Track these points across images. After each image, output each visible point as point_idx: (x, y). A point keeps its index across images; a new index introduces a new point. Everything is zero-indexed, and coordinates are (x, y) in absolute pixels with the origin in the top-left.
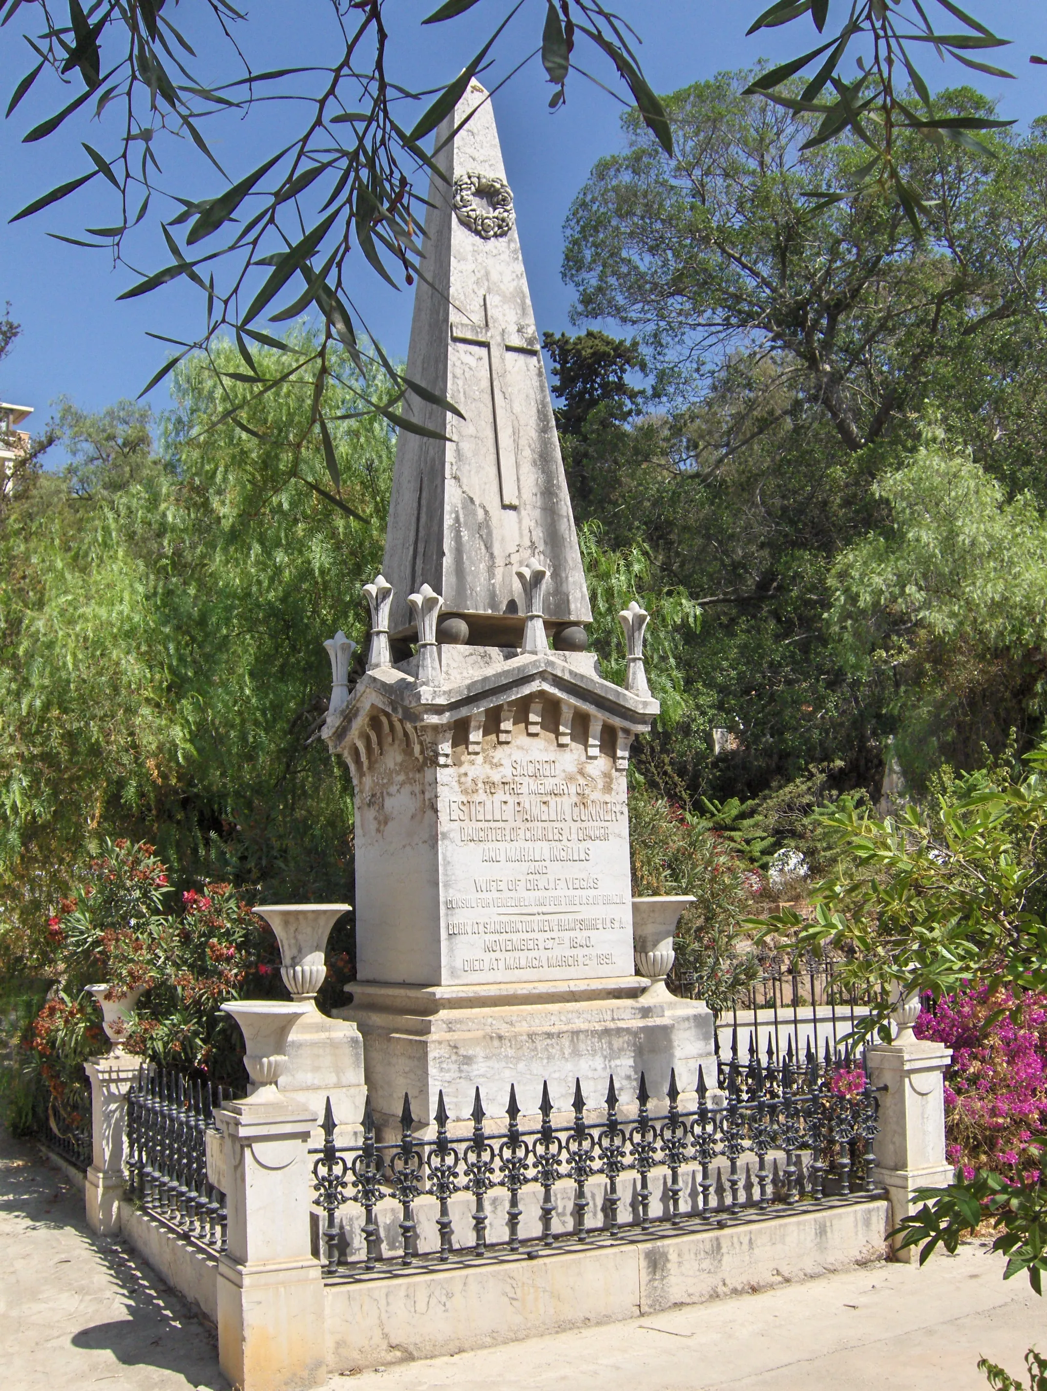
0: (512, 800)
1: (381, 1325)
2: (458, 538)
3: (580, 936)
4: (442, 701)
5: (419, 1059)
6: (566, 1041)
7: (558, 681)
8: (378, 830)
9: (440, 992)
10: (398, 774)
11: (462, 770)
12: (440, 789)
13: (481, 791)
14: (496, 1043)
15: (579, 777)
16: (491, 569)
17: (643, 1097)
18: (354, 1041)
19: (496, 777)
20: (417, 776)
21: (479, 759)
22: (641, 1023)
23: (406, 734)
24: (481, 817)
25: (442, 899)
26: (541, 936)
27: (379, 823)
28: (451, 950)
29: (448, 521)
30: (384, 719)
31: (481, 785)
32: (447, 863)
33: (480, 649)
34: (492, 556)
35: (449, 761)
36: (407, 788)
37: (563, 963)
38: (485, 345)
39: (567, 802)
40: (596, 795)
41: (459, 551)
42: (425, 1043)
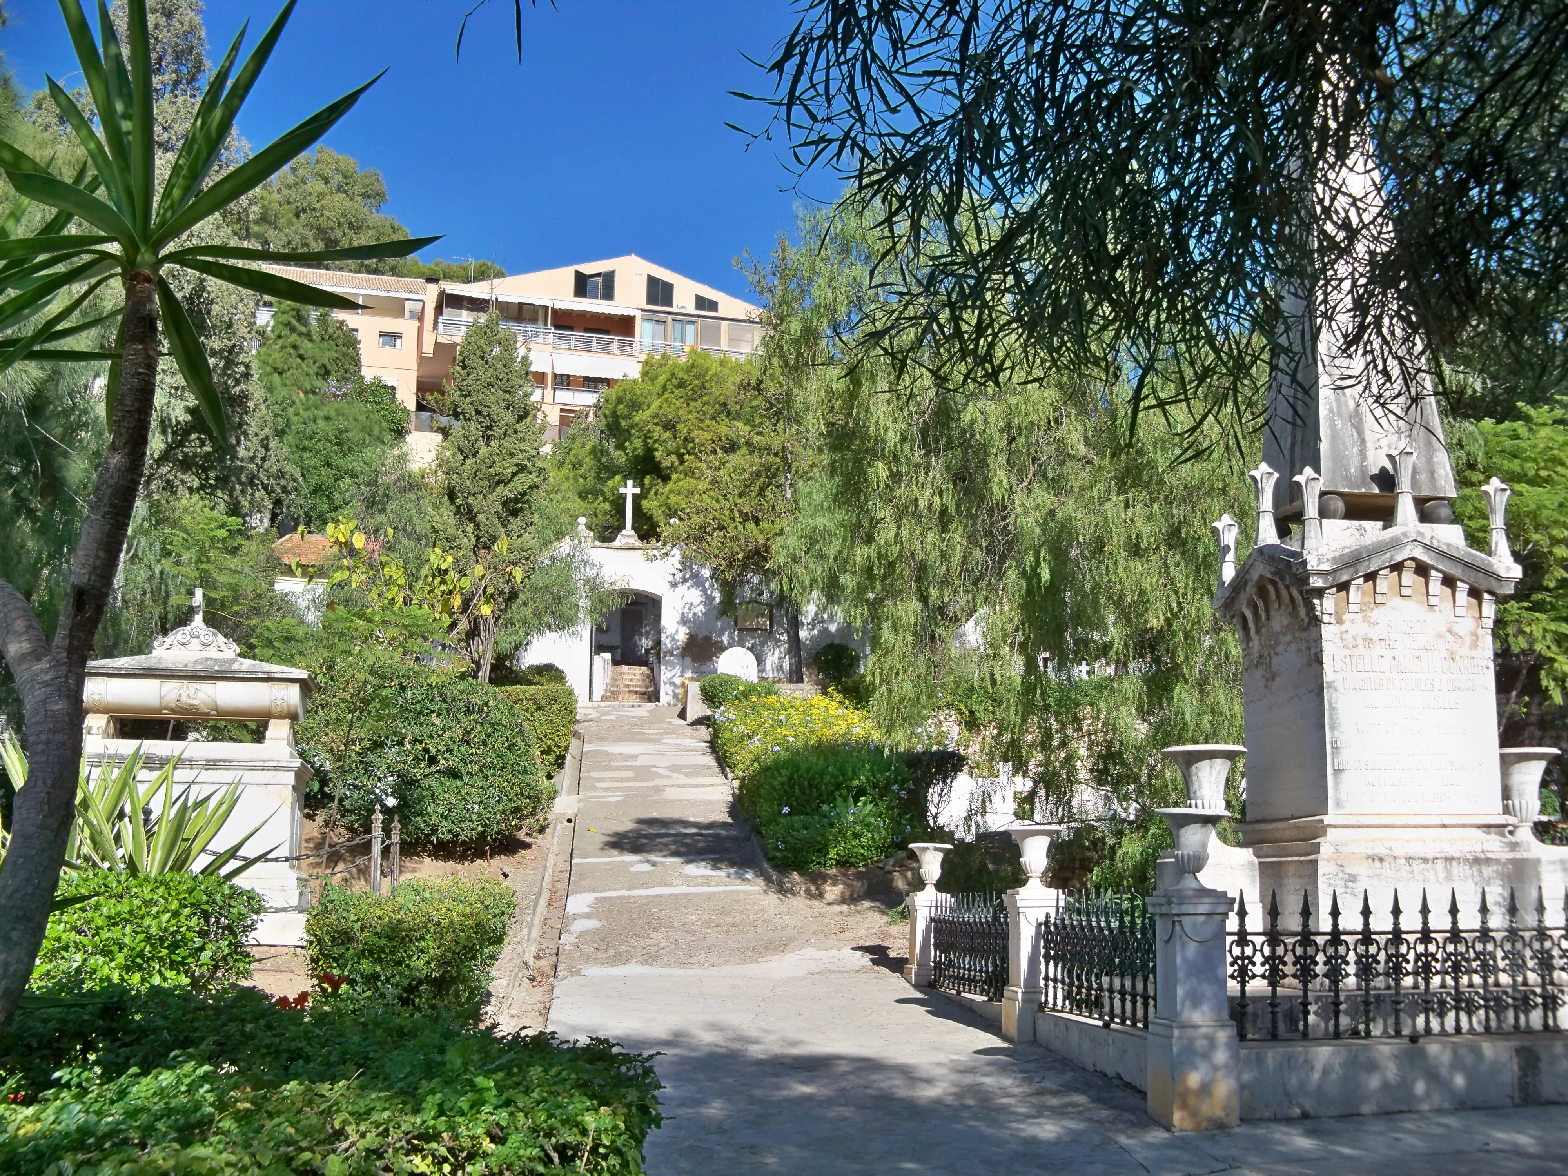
0: (1388, 654)
1: (1284, 1085)
2: (1332, 426)
3: (1452, 775)
4: (1326, 567)
5: (1310, 876)
6: (1440, 864)
7: (1427, 547)
8: (1266, 687)
9: (1329, 820)
10: (1284, 634)
11: (1344, 627)
12: (1324, 644)
13: (1361, 647)
14: (1377, 864)
15: (1448, 635)
16: (1363, 452)
17: (1512, 910)
18: (1252, 864)
19: (1374, 633)
20: (1304, 635)
21: (1359, 618)
22: (1510, 856)
23: (1292, 599)
24: (1360, 668)
25: (1328, 740)
26: (1418, 774)
27: (1267, 680)
28: (1336, 784)
29: (1323, 411)
30: (1271, 588)
31: (1360, 641)
32: (1332, 709)
33: (1356, 523)
34: (1363, 441)
35: (1333, 620)
36: (1294, 646)
37: (1439, 801)
39: (1437, 657)
40: (1465, 651)
41: (1334, 439)
42: (1315, 862)
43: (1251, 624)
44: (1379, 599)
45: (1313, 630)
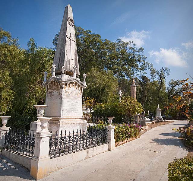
0: (70, 94)
1: (56, 164)
2: (66, 62)
3: (76, 112)
5: (58, 126)
6: (75, 124)
9: (61, 118)
10: (55, 90)
11: (65, 90)
12: (63, 92)
13: (67, 93)
14: (67, 124)
15: (78, 93)
16: (70, 66)
19: (69, 91)
20: (59, 90)
21: (67, 89)
23: (57, 85)
24: (67, 96)
25: (62, 106)
26: (73, 111)
27: (51, 96)
28: (62, 112)
29: (65, 59)
32: (63, 101)
33: (68, 76)
35: (64, 88)
36: (57, 92)
37: (75, 115)
38: (70, 39)
39: (76, 95)
40: (79, 95)
41: (66, 63)
42: (59, 124)
43: (49, 88)
44: (70, 86)
45: (61, 90)
